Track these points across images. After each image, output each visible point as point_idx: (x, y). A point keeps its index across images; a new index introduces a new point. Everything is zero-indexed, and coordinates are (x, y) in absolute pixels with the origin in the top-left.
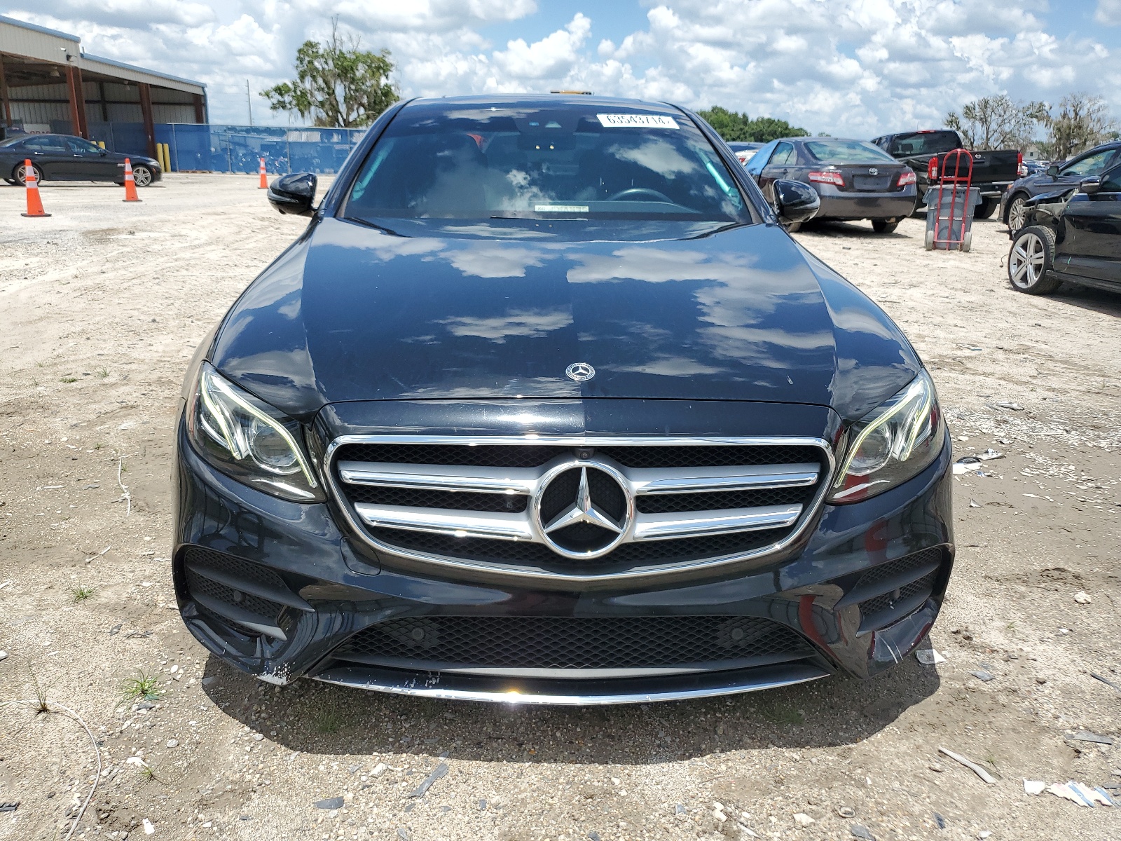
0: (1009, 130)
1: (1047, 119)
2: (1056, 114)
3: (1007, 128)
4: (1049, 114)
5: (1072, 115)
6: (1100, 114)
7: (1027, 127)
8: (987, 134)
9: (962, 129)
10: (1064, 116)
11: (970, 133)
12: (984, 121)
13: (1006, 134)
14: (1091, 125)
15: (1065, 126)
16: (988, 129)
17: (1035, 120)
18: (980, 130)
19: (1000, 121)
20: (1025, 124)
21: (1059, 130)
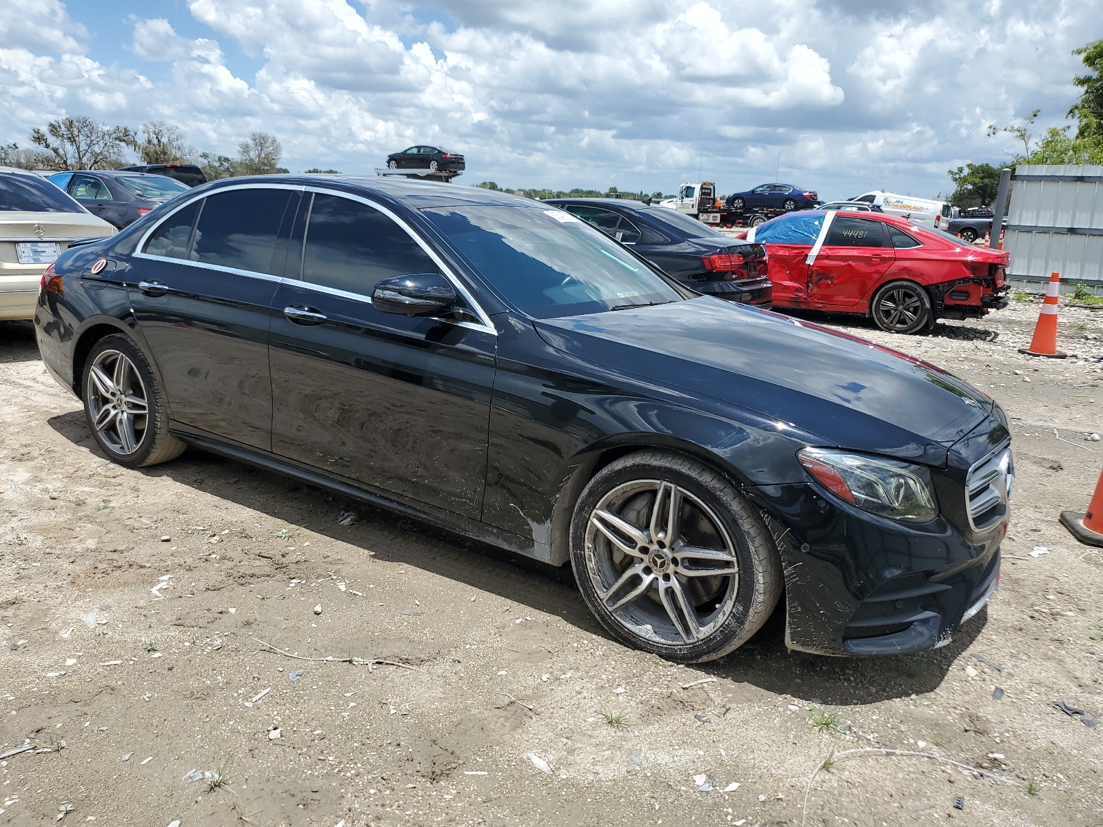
0: (99, 152)
1: (134, 143)
2: (141, 139)
3: (97, 149)
4: (136, 140)
5: (155, 141)
6: (179, 142)
7: (115, 150)
8: (79, 153)
9: (51, 146)
10: (149, 142)
11: (61, 152)
12: (72, 140)
13: (98, 155)
14: (174, 153)
15: (152, 151)
16: (78, 148)
17: (123, 144)
18: (70, 149)
19: (88, 142)
20: (113, 146)
21: (147, 154)
